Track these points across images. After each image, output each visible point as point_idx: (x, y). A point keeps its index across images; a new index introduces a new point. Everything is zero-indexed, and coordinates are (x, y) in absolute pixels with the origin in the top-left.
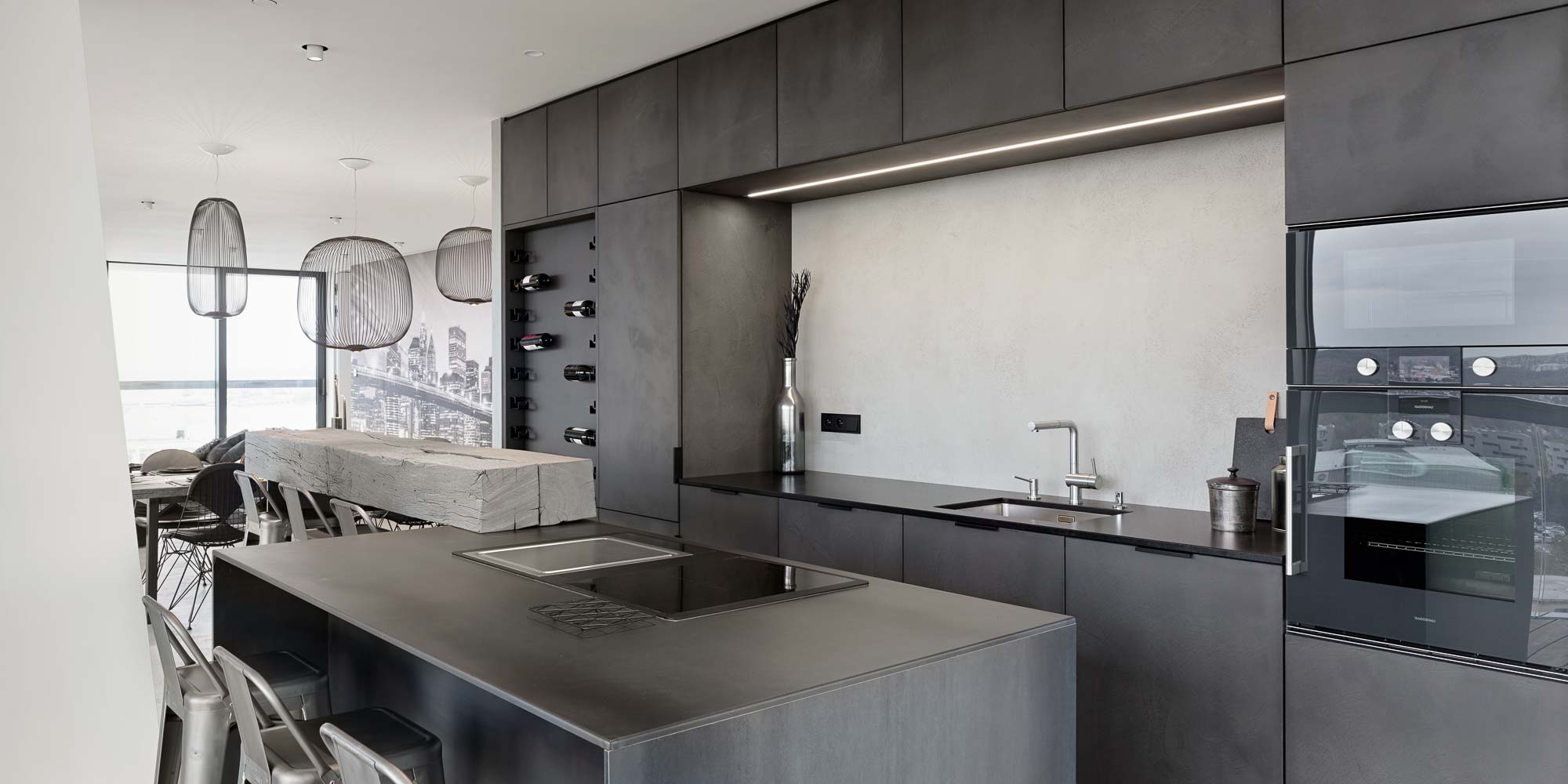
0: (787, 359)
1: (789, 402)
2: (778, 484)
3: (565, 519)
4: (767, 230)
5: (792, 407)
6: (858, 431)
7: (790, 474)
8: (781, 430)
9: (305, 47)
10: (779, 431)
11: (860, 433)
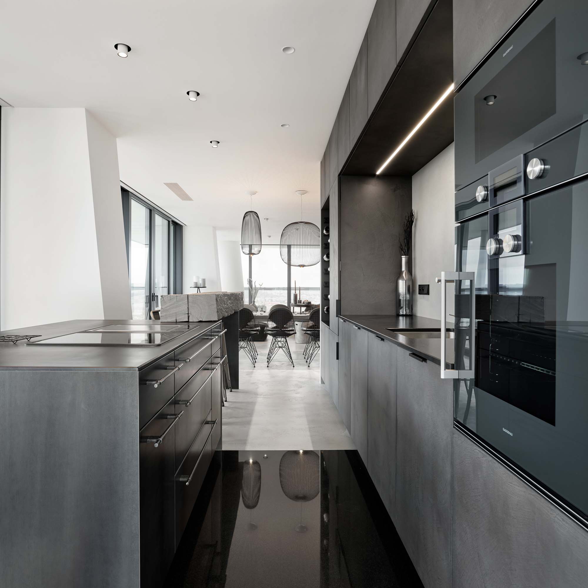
0: (403, 256)
1: (403, 279)
2: (397, 322)
3: (201, 320)
4: (395, 190)
5: (404, 281)
6: (428, 293)
7: (403, 315)
8: (399, 293)
9: (211, 142)
10: (398, 293)
11: (429, 294)
